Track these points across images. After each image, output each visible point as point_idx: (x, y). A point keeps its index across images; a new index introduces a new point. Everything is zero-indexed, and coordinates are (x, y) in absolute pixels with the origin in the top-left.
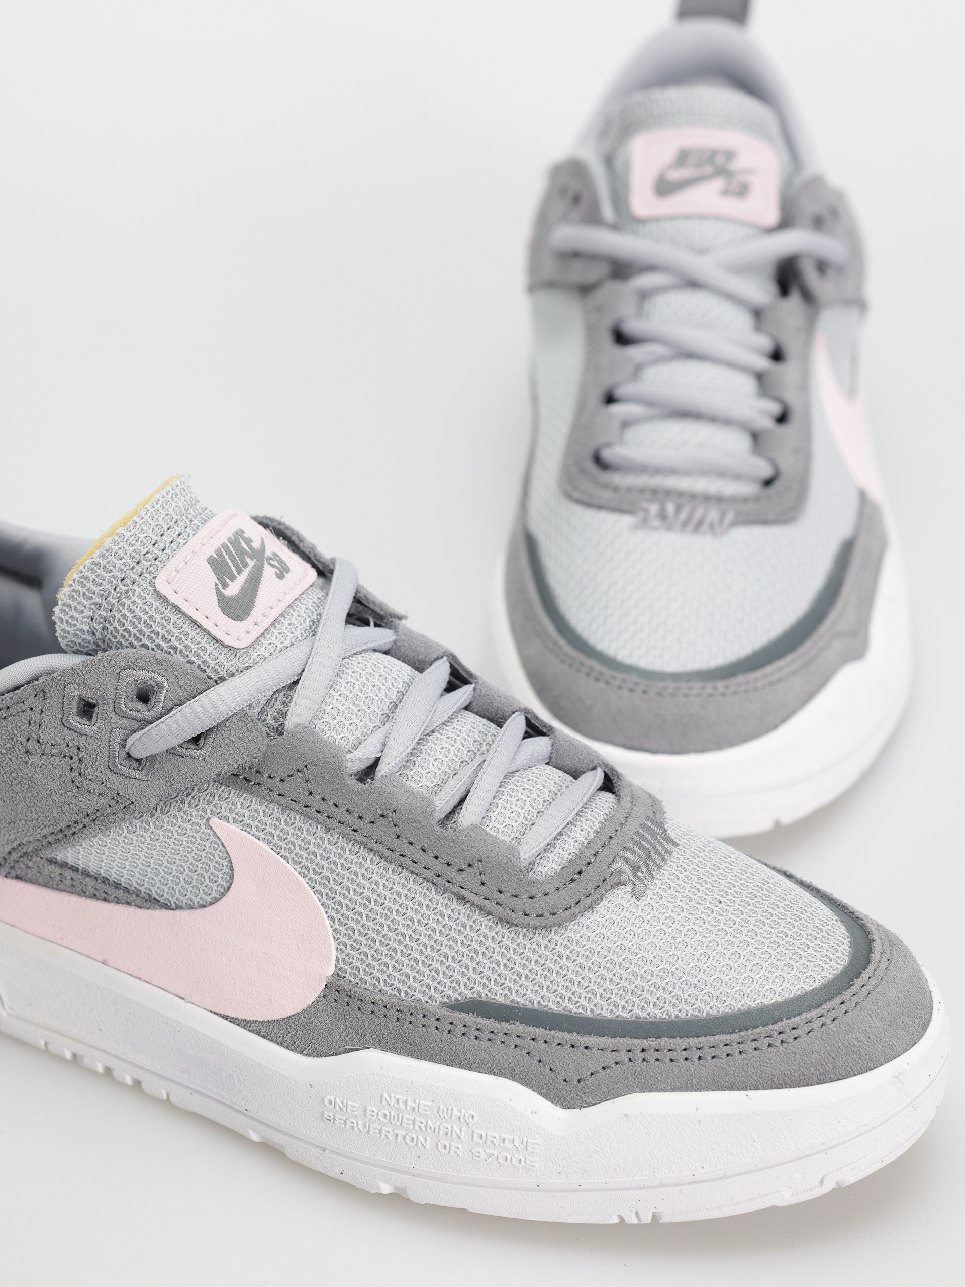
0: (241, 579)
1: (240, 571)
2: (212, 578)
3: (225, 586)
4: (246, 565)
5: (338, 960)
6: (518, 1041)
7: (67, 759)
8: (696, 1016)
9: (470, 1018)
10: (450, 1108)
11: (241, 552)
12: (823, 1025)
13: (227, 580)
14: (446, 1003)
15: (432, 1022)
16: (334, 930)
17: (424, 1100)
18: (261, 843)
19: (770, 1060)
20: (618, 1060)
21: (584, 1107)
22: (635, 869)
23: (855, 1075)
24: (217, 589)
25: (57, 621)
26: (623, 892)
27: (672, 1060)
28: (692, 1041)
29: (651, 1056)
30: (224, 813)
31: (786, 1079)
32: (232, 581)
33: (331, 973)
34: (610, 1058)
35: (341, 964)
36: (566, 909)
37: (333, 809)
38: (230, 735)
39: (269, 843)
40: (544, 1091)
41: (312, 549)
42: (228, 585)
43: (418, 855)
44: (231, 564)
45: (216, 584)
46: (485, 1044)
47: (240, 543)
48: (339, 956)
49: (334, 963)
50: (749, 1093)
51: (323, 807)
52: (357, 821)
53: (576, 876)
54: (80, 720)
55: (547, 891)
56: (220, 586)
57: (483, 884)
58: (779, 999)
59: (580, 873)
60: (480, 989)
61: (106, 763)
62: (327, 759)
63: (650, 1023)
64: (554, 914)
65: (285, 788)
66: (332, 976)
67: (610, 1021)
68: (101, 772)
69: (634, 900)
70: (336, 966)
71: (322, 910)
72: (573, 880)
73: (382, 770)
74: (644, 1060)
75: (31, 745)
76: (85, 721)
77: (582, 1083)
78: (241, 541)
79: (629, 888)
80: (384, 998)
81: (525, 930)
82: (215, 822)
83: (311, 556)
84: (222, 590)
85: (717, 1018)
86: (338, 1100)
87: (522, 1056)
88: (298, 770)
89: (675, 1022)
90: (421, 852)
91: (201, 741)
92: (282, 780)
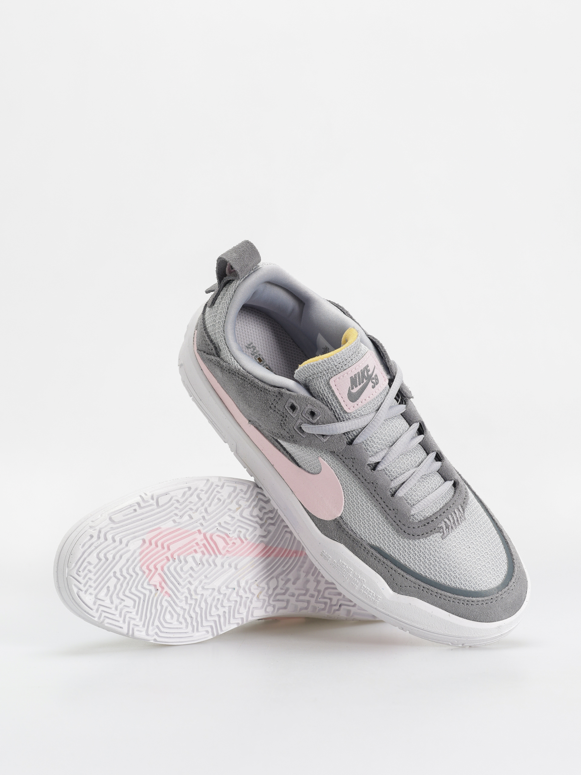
0: (359, 387)
1: (360, 384)
2: (349, 385)
3: (353, 389)
4: (363, 382)
5: (342, 513)
6: (387, 567)
7: (282, 417)
8: (445, 584)
9: (375, 553)
10: (358, 575)
11: (363, 376)
12: (482, 604)
13: (354, 387)
14: (370, 544)
15: (363, 548)
16: (345, 505)
17: (352, 568)
18: (332, 470)
19: (461, 608)
20: (415, 586)
21: (399, 594)
22: (447, 527)
23: (485, 622)
24: (349, 389)
25: (296, 373)
26: (439, 535)
27: (431, 594)
28: (439, 591)
29: (425, 590)
30: (324, 457)
31: (463, 615)
32: (356, 387)
33: (339, 516)
34: (413, 585)
35: (343, 515)
36: (418, 535)
37: (358, 474)
38: (334, 440)
39: (335, 471)
40: (389, 584)
41: (391, 366)
42: (354, 388)
43: (379, 499)
44: (358, 381)
45: (350, 387)
46: (376, 562)
47: (365, 373)
48: (343, 512)
49: (341, 513)
50: (451, 615)
51: (355, 471)
52: (364, 480)
53: (427, 524)
54: (290, 409)
55: (415, 527)
56: (351, 388)
57: (395, 517)
58: (473, 590)
59: (428, 523)
60: (382, 546)
61: (293, 426)
62: (362, 460)
63: (430, 580)
64: (413, 535)
65: (346, 461)
66: (339, 517)
67: (417, 574)
68: (291, 427)
69: (441, 539)
70: (341, 515)
71: (344, 497)
72: (424, 525)
73: (380, 468)
74: (423, 590)
75: (272, 406)
76: (291, 410)
77: (401, 587)
78: (366, 371)
79: (441, 534)
80: (352, 533)
81: (402, 536)
82: (320, 459)
83: (390, 368)
84: (351, 390)
85: (451, 588)
86: (326, 552)
87: (386, 571)
88: (352, 458)
89: (437, 583)
90: (380, 499)
91: (325, 437)
92: (346, 458)
